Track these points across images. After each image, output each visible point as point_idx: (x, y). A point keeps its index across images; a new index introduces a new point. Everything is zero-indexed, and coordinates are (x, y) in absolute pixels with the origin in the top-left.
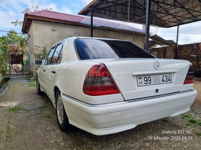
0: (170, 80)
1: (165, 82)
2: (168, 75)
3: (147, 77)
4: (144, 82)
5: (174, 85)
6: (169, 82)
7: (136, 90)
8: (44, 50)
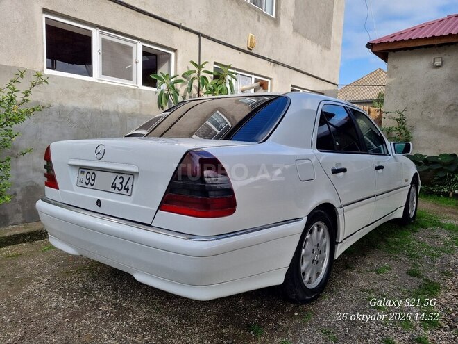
0: (128, 190)
1: (117, 191)
2: (126, 178)
3: (91, 172)
4: (85, 180)
5: (133, 202)
6: (124, 192)
7: (73, 191)
8: (399, 117)
